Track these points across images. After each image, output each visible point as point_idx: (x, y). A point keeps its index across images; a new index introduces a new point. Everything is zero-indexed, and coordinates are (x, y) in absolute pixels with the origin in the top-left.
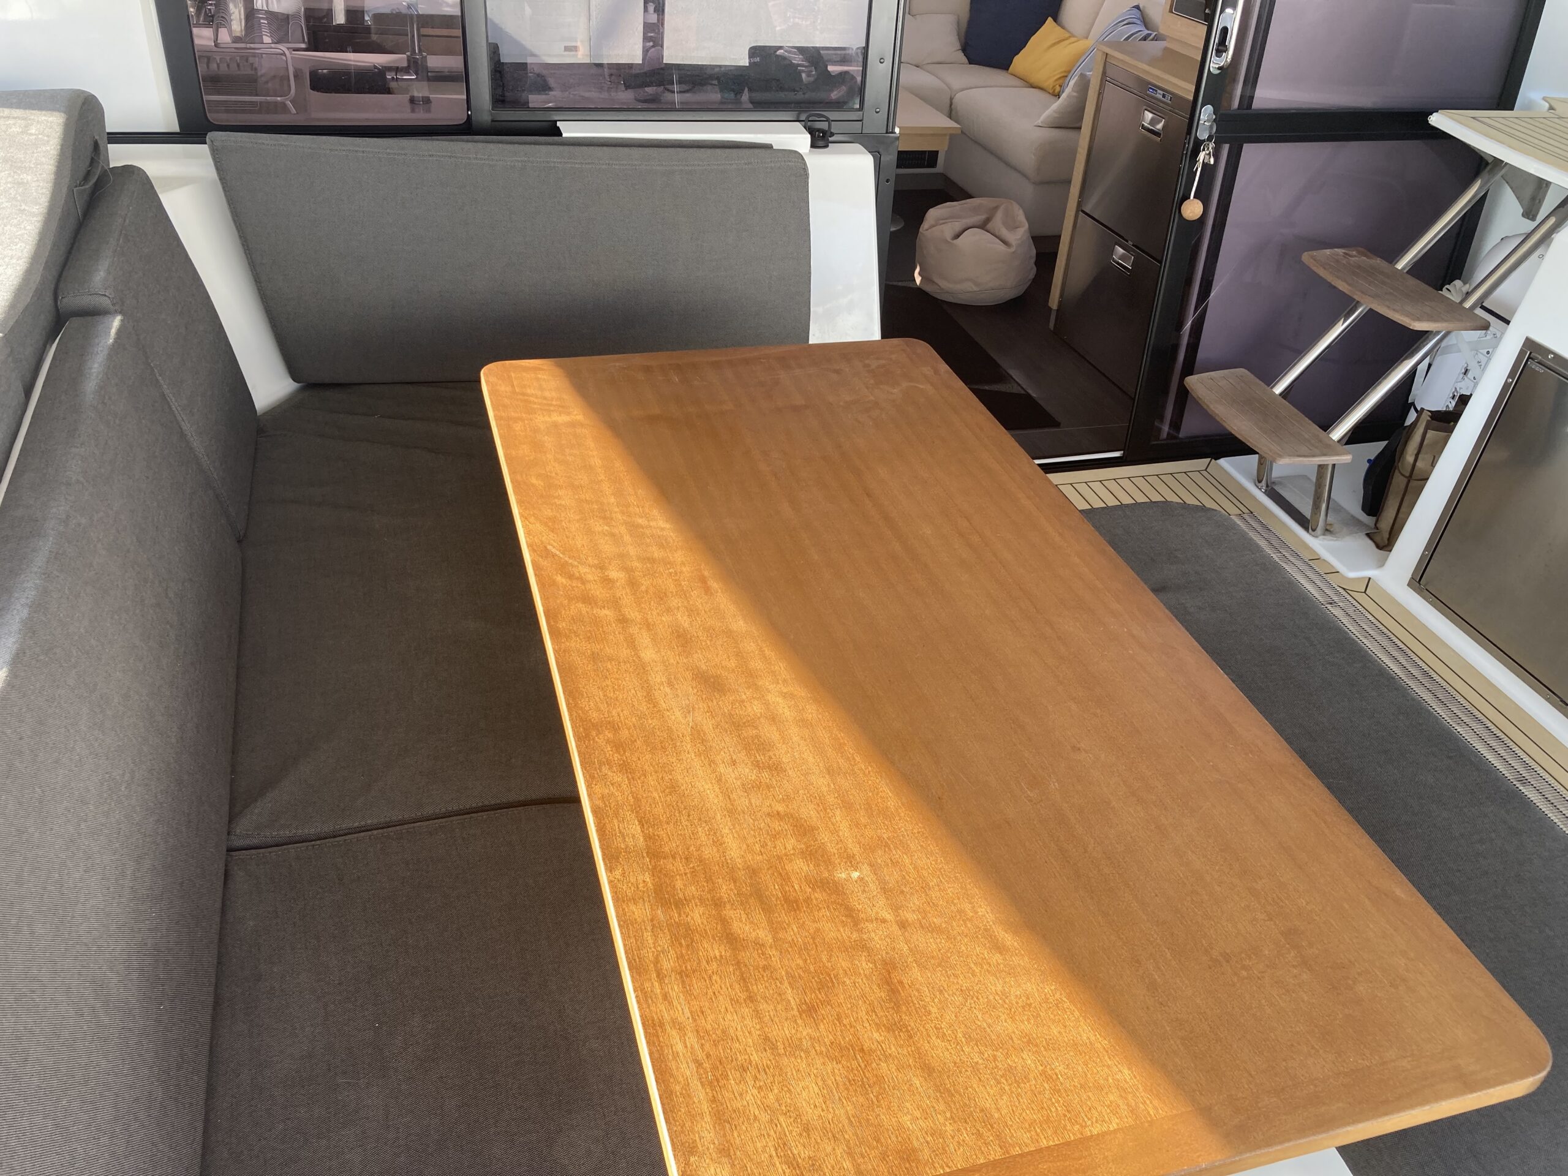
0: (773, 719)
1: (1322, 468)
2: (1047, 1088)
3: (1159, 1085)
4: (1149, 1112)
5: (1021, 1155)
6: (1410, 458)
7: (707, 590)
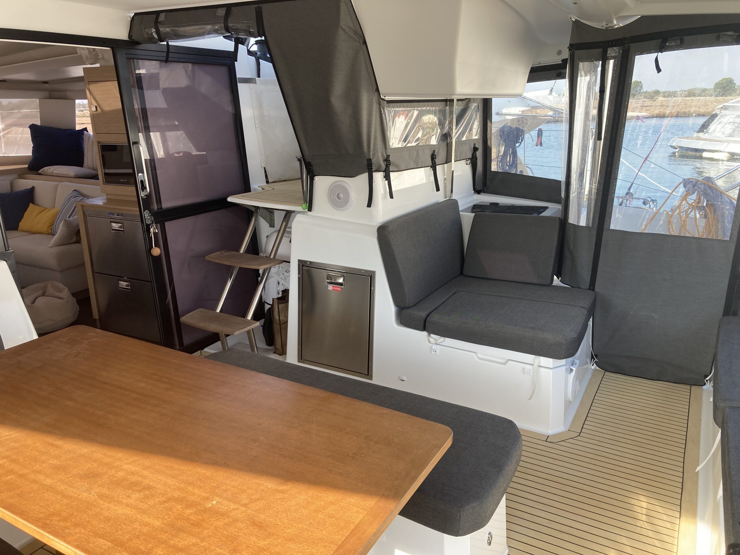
0: (133, 473)
1: (248, 332)
2: (334, 520)
3: (365, 498)
4: (368, 507)
5: (343, 542)
6: (277, 318)
7: (57, 447)
